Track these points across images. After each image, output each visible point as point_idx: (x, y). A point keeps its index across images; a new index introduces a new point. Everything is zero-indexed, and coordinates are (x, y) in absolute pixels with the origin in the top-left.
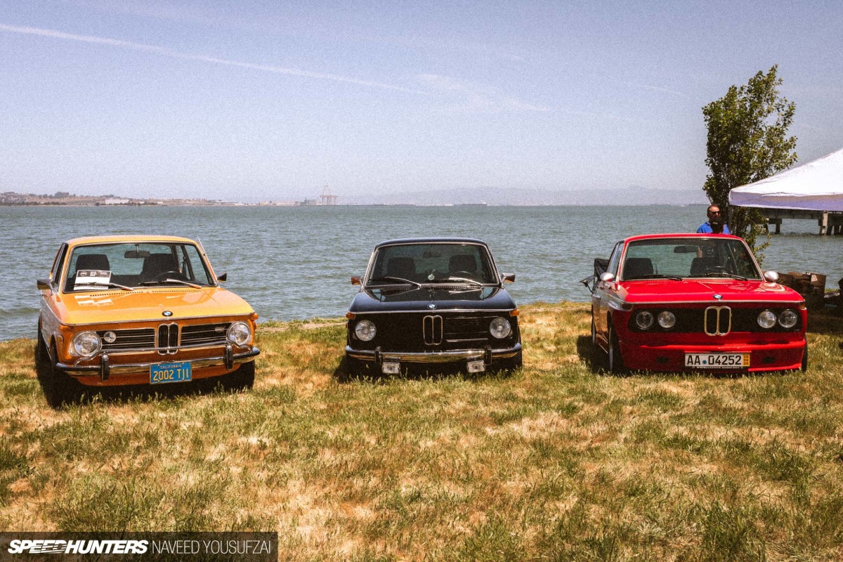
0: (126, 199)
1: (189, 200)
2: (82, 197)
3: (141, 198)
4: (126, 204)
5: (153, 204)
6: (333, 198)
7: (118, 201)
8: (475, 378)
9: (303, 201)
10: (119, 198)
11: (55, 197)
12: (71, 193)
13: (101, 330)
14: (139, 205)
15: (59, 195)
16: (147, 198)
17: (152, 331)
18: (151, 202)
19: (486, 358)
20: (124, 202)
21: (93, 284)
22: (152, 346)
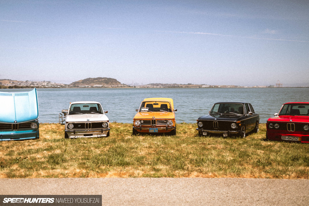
0: (209, 85)
1: (229, 86)
2: (195, 85)
3: (213, 85)
4: (208, 87)
5: (217, 87)
6: (281, 85)
7: (206, 86)
8: (224, 138)
9: (269, 86)
10: (206, 85)
11: (187, 85)
12: (192, 84)
13: (140, 120)
14: (213, 87)
15: (189, 84)
16: (215, 85)
17: (150, 121)
18: (216, 86)
19: (228, 133)
20: (208, 86)
21: (144, 110)
22: (150, 124)
